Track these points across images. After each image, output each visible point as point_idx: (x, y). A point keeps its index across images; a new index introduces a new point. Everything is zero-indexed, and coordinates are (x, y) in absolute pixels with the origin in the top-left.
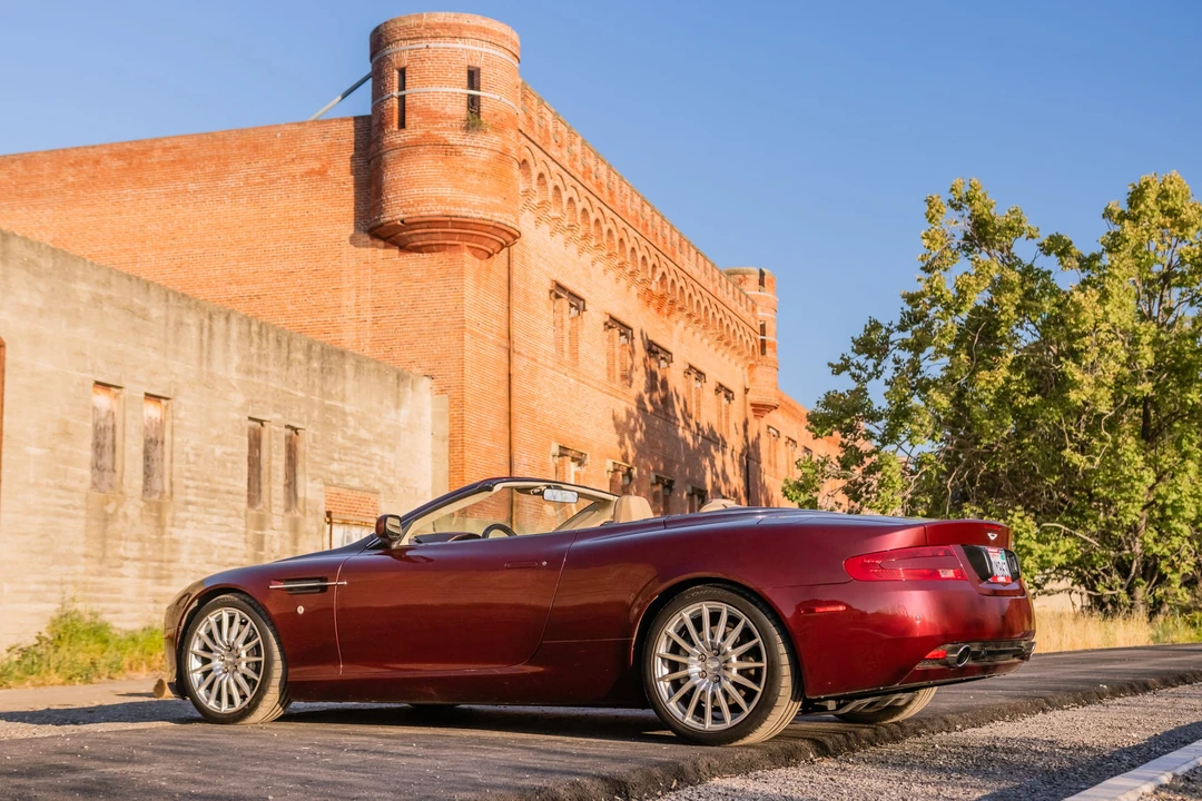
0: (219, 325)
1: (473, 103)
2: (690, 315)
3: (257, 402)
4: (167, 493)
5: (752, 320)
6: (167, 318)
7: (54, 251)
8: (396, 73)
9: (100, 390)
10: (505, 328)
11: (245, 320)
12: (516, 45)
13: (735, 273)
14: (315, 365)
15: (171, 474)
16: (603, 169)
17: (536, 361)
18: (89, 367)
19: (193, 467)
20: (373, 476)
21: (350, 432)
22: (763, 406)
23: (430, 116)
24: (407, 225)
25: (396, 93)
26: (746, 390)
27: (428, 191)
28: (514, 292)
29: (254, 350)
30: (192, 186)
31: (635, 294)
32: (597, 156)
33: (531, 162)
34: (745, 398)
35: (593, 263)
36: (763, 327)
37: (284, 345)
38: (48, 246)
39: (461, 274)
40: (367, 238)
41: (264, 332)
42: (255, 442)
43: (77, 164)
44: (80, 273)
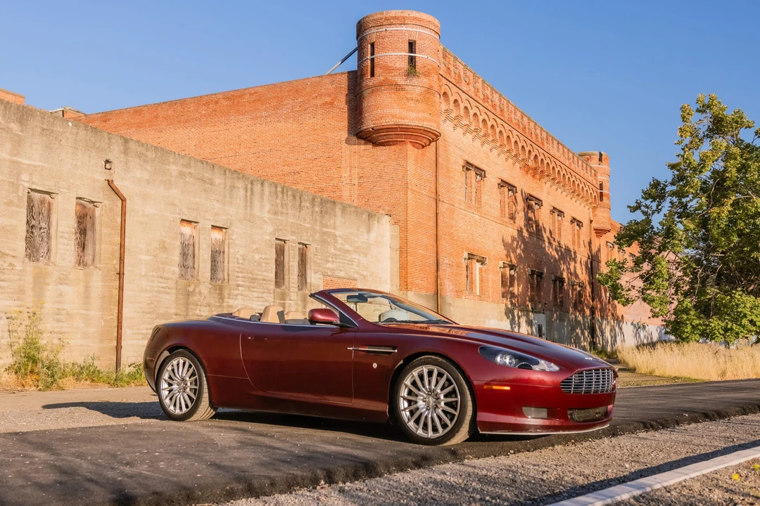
0: (257, 187)
1: (412, 60)
2: (553, 179)
3: (281, 230)
4: (226, 280)
5: (595, 182)
6: (225, 184)
7: (156, 148)
8: (369, 46)
9: (185, 224)
10: (434, 187)
11: (273, 185)
12: (437, 26)
13: (585, 155)
14: (317, 209)
15: (228, 270)
16: (496, 97)
17: (453, 206)
18: (178, 211)
19: (240, 266)
20: (353, 270)
21: (339, 246)
22: (601, 230)
23: (388, 69)
24: (376, 131)
25: (369, 57)
26: (591, 221)
27: (387, 111)
28: (439, 166)
29: (278, 201)
30: (264, 114)
31: (518, 167)
32: (492, 89)
33: (449, 93)
34: (590, 226)
35: (491, 150)
36: (601, 185)
37: (298, 198)
38: (152, 146)
39: (406, 158)
40: (355, 139)
41: (285, 191)
42: (280, 252)
43: (207, 104)
44: (171, 160)
